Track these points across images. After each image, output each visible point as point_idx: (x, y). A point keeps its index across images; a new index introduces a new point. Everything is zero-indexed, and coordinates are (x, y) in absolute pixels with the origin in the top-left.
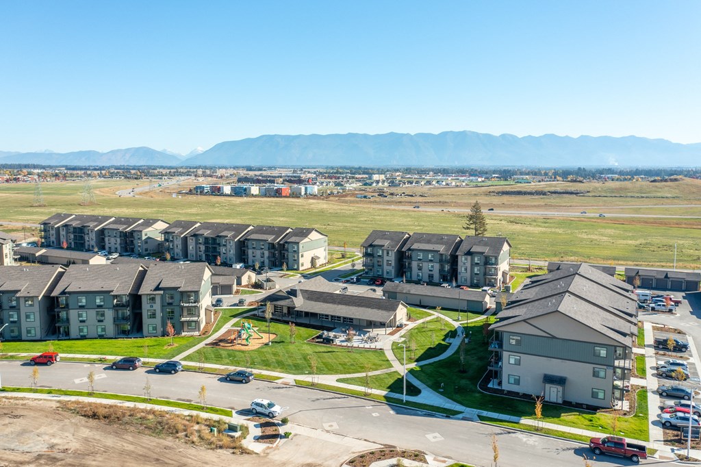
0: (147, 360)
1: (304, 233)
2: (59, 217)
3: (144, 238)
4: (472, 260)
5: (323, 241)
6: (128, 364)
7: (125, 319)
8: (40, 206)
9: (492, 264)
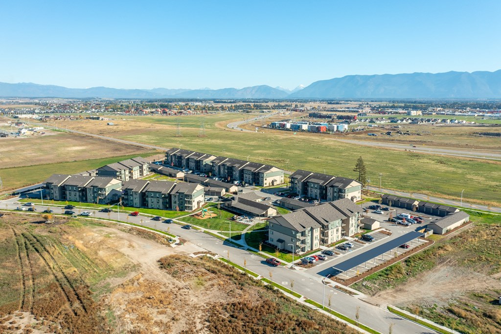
0: (164, 218)
1: (268, 168)
2: (173, 150)
3: (204, 164)
4: (334, 190)
5: (280, 172)
6: (157, 219)
7: (167, 203)
8: (179, 137)
9: (343, 193)
